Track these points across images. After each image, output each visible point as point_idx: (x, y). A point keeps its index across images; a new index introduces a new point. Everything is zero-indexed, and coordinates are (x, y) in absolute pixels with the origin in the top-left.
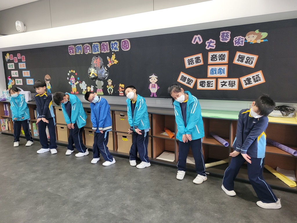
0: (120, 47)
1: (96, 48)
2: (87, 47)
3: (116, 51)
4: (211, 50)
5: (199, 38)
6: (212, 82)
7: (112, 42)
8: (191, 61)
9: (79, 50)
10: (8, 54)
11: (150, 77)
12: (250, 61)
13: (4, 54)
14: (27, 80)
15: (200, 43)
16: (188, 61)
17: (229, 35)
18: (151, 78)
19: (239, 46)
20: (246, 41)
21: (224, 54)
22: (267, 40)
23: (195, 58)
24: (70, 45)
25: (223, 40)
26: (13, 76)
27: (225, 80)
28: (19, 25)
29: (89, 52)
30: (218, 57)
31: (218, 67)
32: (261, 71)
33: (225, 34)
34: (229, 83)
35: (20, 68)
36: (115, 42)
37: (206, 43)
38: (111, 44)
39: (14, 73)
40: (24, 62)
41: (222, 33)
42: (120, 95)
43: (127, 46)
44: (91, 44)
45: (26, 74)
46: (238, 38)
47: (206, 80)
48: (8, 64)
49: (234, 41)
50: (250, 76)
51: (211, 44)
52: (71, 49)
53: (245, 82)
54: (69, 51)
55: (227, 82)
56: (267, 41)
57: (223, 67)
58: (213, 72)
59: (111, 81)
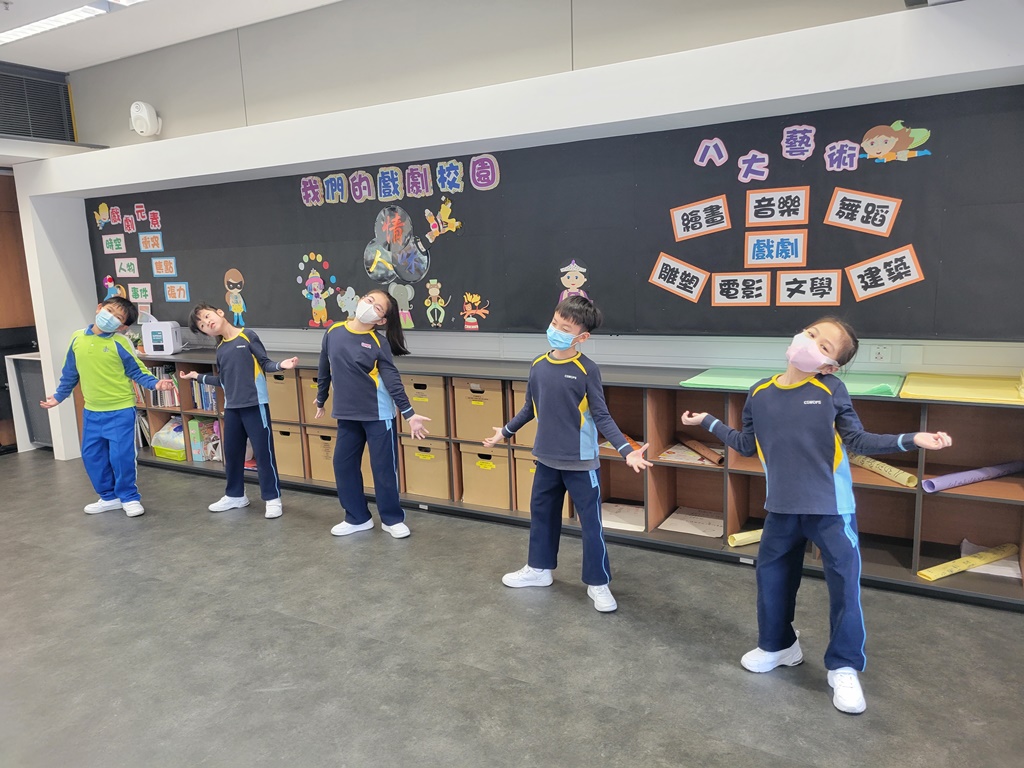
0: (466, 178)
1: (391, 184)
2: (362, 179)
3: (453, 191)
4: (755, 185)
5: (716, 147)
6: (760, 281)
7: (439, 164)
8: (691, 221)
9: (333, 191)
10: (103, 207)
11: (562, 270)
12: (878, 217)
13: (92, 204)
14: (168, 286)
15: (719, 162)
16: (684, 220)
17: (812, 138)
18: (566, 273)
19: (841, 170)
20: (862, 156)
21: (797, 197)
22: (927, 152)
23: (705, 210)
24: (306, 176)
25: (791, 154)
26: (120, 274)
27: (800, 276)
28: (140, 115)
29: (365, 196)
30: (777, 204)
31: (775, 237)
32: (911, 245)
33: (799, 135)
34: (813, 285)
35: (143, 249)
36: (450, 162)
37: (740, 164)
38: (438, 169)
39: (124, 267)
40: (157, 230)
41: (788, 132)
42: (467, 327)
43: (490, 177)
44: (373, 170)
45: (164, 267)
46: (838, 145)
47: (740, 277)
48: (105, 238)
49: (826, 156)
50: (878, 262)
51: (755, 167)
52: (309, 189)
53: (863, 281)
54: (303, 194)
55: (805, 282)
56: (929, 153)
57: (791, 236)
58: (763, 251)
59: (439, 285)
